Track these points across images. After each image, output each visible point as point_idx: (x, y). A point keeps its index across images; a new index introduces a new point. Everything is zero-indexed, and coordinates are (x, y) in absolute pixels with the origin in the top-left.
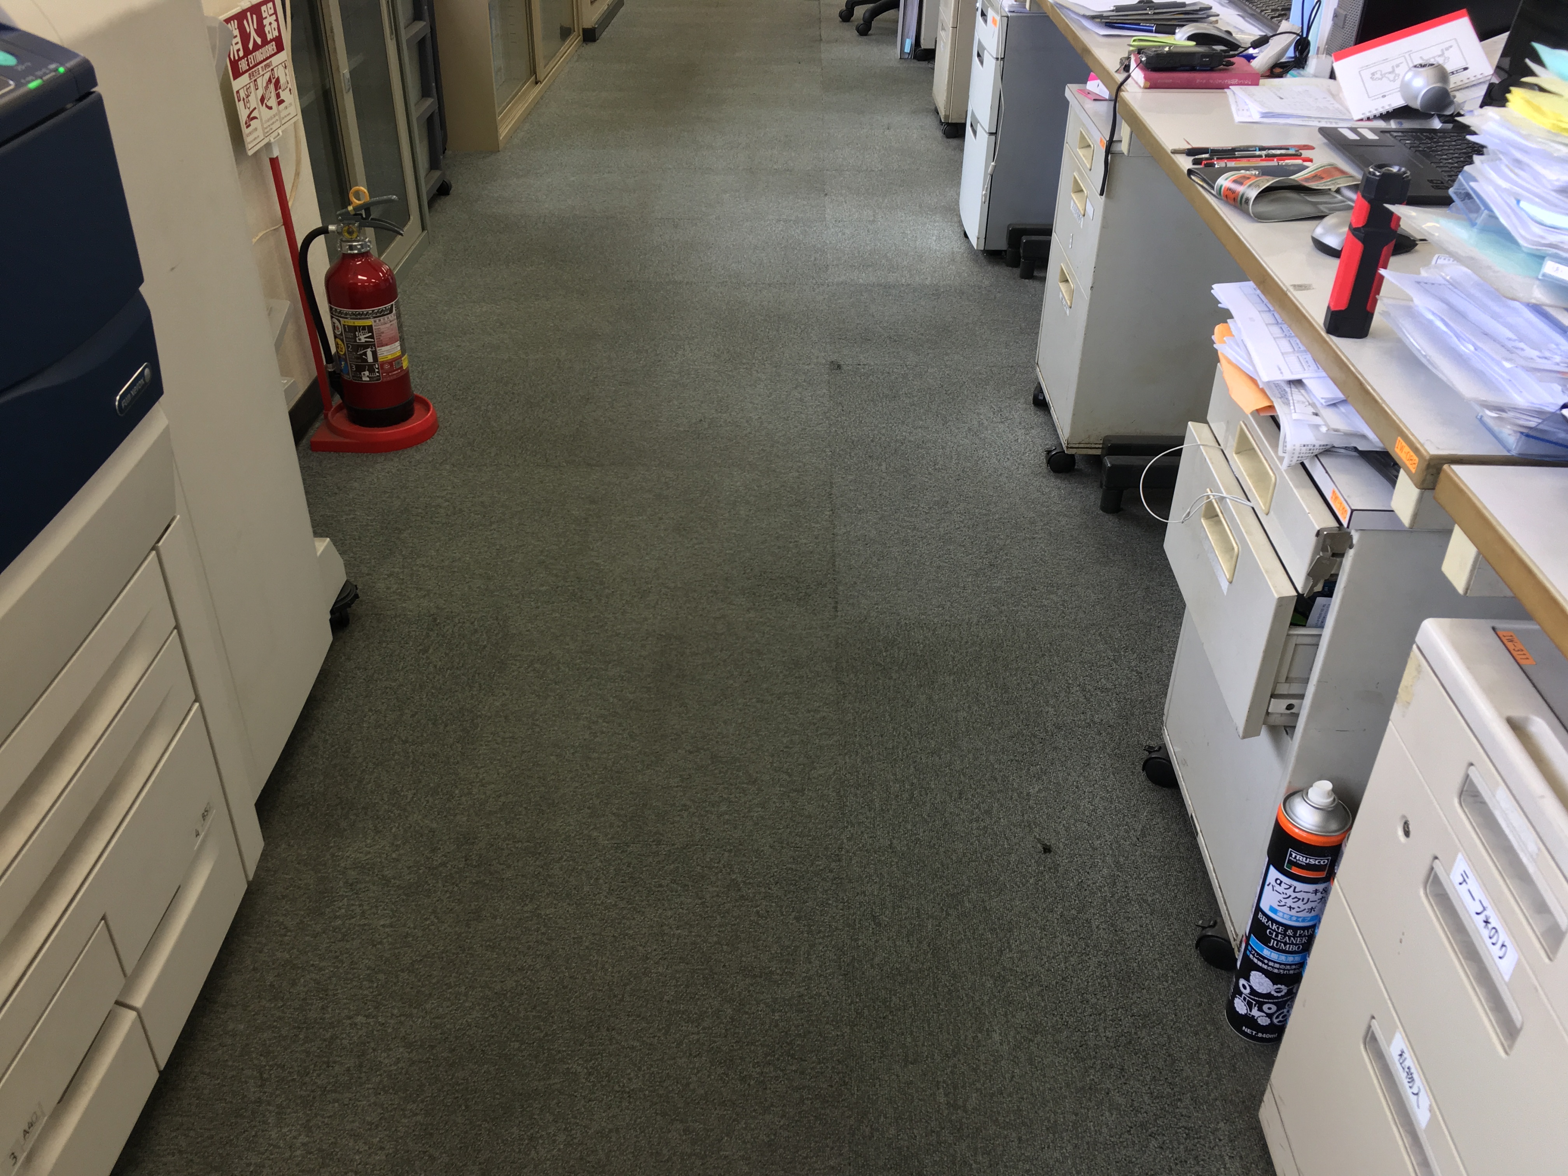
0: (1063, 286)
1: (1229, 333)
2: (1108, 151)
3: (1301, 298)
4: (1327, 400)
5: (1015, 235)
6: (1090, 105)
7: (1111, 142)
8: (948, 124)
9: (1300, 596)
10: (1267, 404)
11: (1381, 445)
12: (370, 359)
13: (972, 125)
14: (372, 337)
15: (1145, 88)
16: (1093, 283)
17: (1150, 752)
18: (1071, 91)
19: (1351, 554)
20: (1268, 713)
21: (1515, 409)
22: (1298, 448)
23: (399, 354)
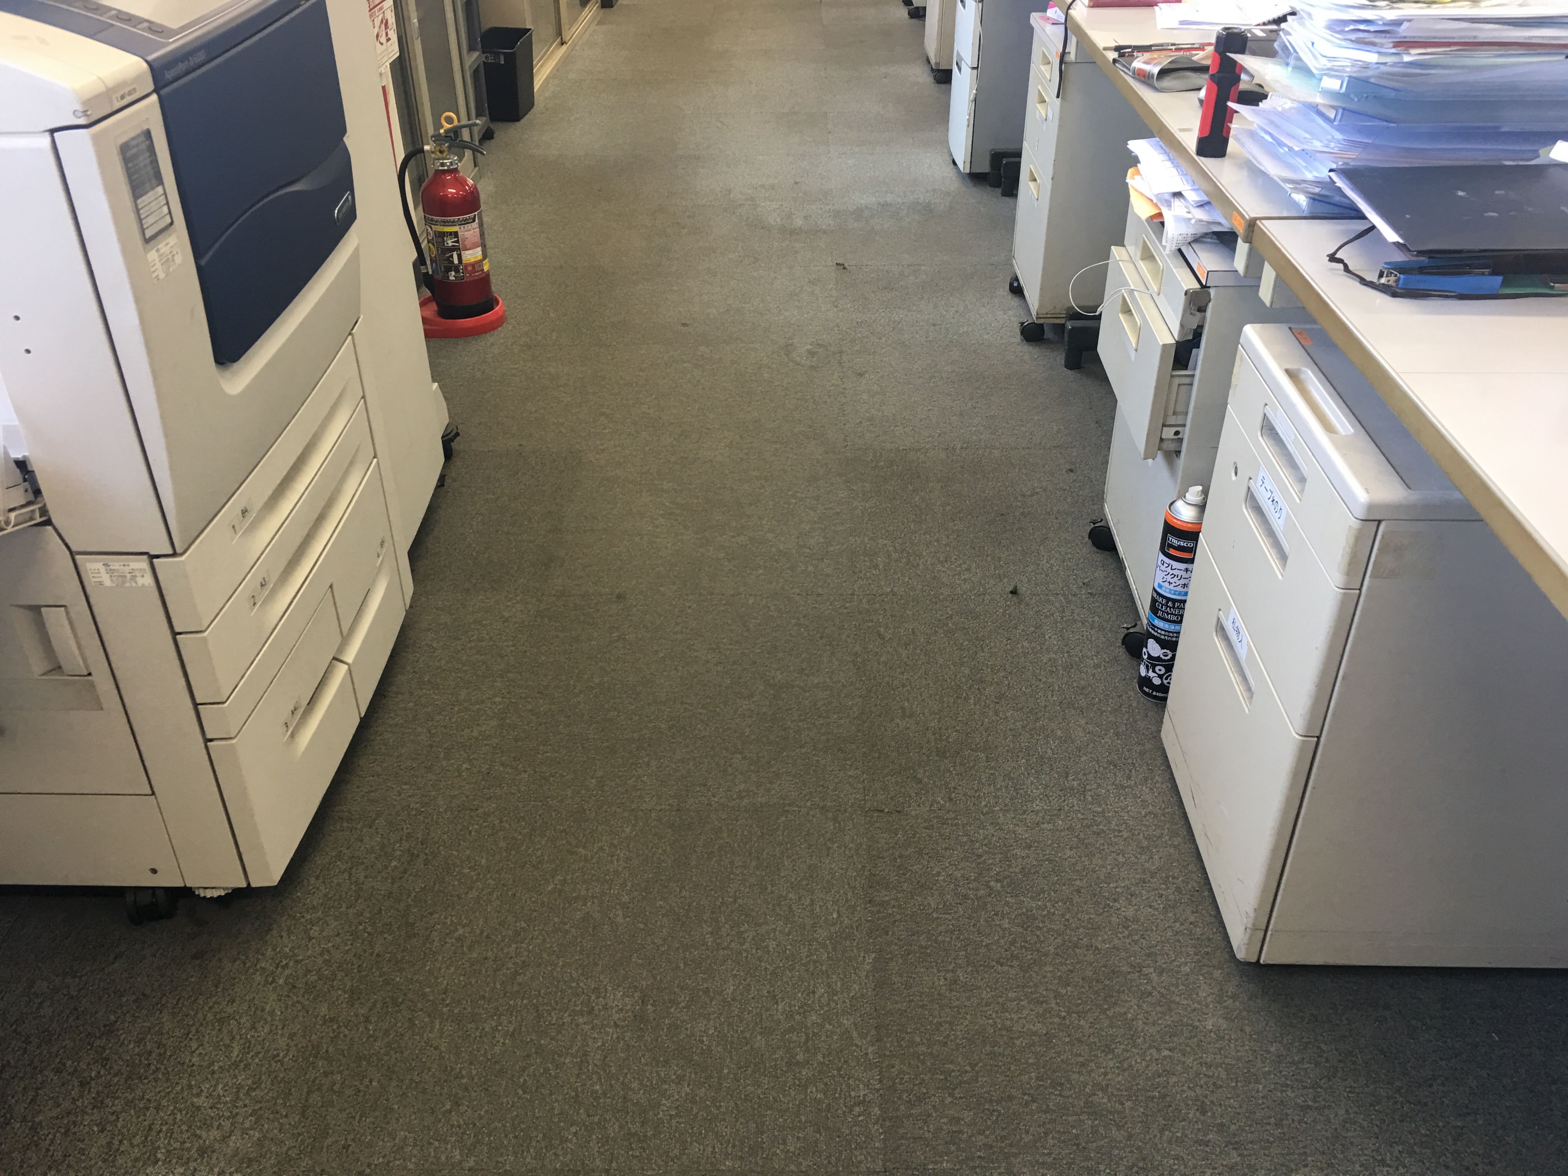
0: (1032, 185)
1: (1138, 173)
2: (1062, 62)
3: (1182, 137)
4: (1196, 202)
5: (997, 157)
6: (1049, 28)
7: (1063, 54)
8: (939, 71)
9: (1177, 342)
10: (1157, 211)
11: (1230, 226)
12: (456, 261)
13: (957, 64)
14: (457, 242)
15: (1090, 7)
16: (1054, 174)
17: (1094, 524)
18: (1035, 19)
19: (1210, 305)
20: (1162, 440)
21: (1305, 181)
22: (1176, 236)
23: (480, 257)
